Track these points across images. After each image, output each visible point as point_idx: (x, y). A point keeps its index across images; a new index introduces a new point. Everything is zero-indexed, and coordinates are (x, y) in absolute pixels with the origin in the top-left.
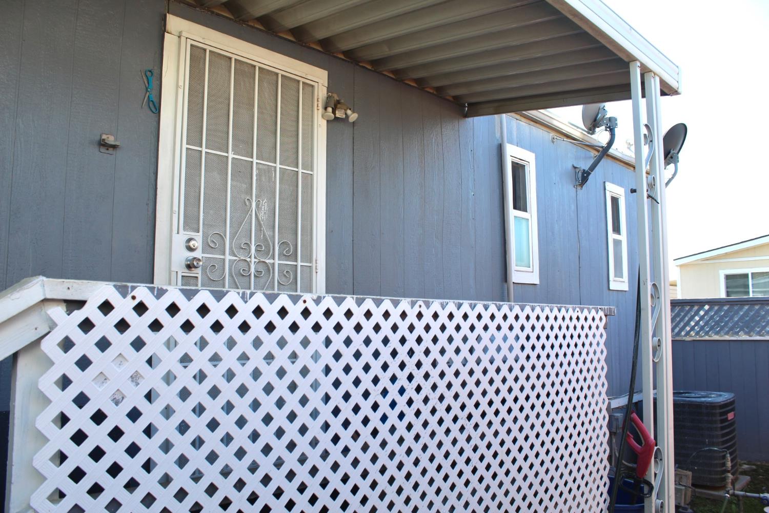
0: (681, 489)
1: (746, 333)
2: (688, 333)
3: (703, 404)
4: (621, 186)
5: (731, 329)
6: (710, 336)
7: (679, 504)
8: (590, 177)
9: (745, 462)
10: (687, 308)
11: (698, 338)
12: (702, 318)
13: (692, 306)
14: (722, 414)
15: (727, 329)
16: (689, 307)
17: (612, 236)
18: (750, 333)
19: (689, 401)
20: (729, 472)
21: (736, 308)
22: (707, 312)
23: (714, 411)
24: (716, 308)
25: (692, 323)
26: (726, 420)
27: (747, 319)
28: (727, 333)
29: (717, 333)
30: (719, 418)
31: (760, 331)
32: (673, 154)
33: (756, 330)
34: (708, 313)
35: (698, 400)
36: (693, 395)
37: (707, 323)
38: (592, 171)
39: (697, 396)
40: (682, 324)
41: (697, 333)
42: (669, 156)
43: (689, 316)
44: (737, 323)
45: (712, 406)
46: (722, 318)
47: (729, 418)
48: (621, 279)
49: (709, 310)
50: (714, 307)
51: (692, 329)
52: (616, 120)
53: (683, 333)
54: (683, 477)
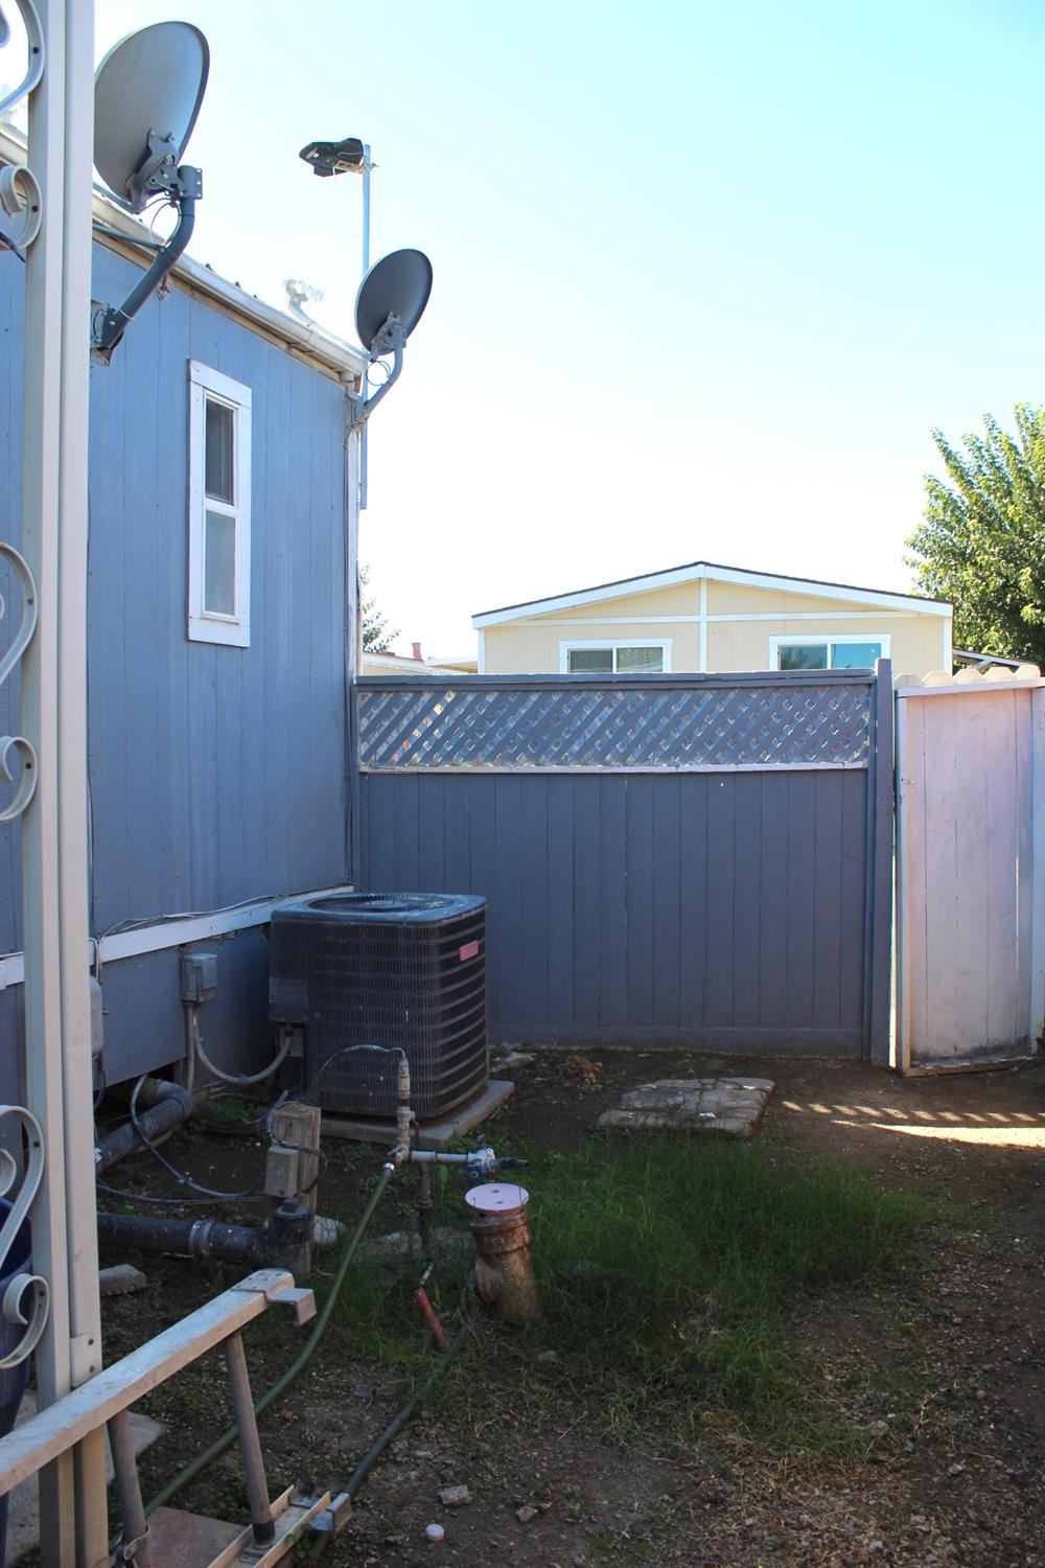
0: (287, 1157)
1: (534, 758)
2: (406, 758)
3: (400, 926)
4: (243, 381)
5: (500, 748)
6: (454, 765)
7: (282, 1192)
8: (128, 329)
9: (518, 1045)
10: (408, 697)
11: (428, 769)
12: (438, 721)
13: (419, 693)
14: (444, 948)
15: (491, 749)
16: (411, 695)
17: (202, 503)
18: (540, 756)
19: (369, 920)
20: (404, 1103)
21: (512, 699)
22: (448, 710)
23: (424, 942)
24: (470, 698)
25: (417, 733)
26: (456, 960)
27: (534, 724)
28: (491, 758)
29: (470, 757)
30: (436, 958)
31: (561, 752)
32: (394, 324)
33: (552, 750)
34: (453, 710)
35: (389, 916)
36: (389, 904)
37: (447, 735)
38: (131, 315)
39: (398, 904)
40: (395, 735)
41: (427, 757)
42: (384, 329)
43: (411, 715)
44: (512, 733)
45: (420, 931)
46: (480, 722)
47: (464, 957)
48: (227, 617)
49: (455, 702)
50: (465, 696)
51: (417, 746)
52: (198, 175)
53: (396, 757)
54: (294, 1122)
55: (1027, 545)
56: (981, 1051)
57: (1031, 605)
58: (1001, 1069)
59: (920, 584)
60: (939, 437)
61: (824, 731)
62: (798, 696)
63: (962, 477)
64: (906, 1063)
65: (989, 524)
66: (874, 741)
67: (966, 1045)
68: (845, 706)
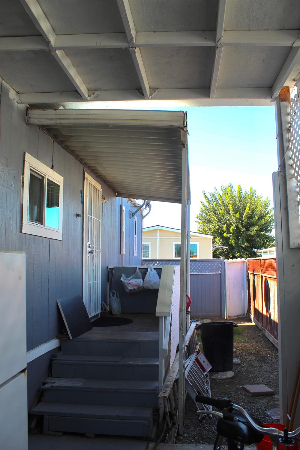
10: (151, 262)
48: (136, 252)
55: (224, 219)
56: (238, 316)
57: (226, 233)
58: (241, 318)
59: (199, 227)
60: (204, 192)
61: (214, 268)
62: (210, 263)
63: (209, 202)
64: (228, 317)
65: (215, 213)
66: (222, 269)
67: (236, 315)
68: (218, 264)
